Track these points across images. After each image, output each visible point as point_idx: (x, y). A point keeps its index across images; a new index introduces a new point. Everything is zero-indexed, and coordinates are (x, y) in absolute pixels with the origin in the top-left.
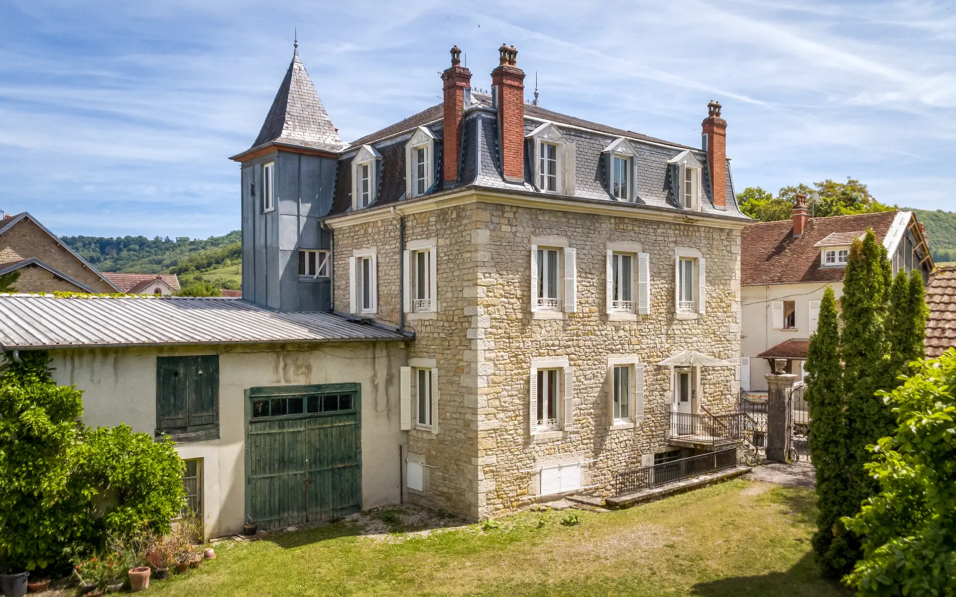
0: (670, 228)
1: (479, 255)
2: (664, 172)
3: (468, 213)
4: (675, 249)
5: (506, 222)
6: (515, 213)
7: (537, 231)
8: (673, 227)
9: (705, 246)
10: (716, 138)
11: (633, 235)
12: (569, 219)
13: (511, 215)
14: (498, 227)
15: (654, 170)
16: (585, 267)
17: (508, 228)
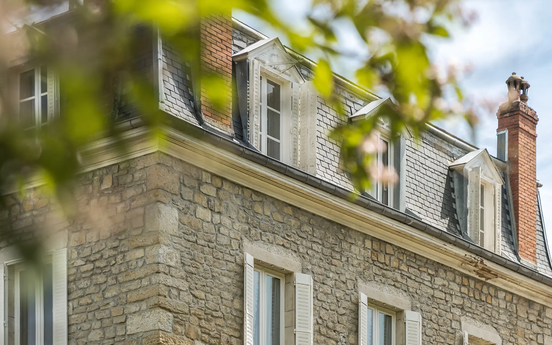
0: (454, 281)
1: (161, 251)
2: (443, 180)
3: (137, 175)
4: (462, 319)
5: (204, 203)
6: (218, 189)
7: (253, 231)
8: (458, 279)
9: (506, 326)
10: (522, 138)
11: (399, 278)
12: (302, 224)
13: (212, 192)
14: (192, 207)
15: (429, 173)
16: (326, 318)
17: (206, 214)
